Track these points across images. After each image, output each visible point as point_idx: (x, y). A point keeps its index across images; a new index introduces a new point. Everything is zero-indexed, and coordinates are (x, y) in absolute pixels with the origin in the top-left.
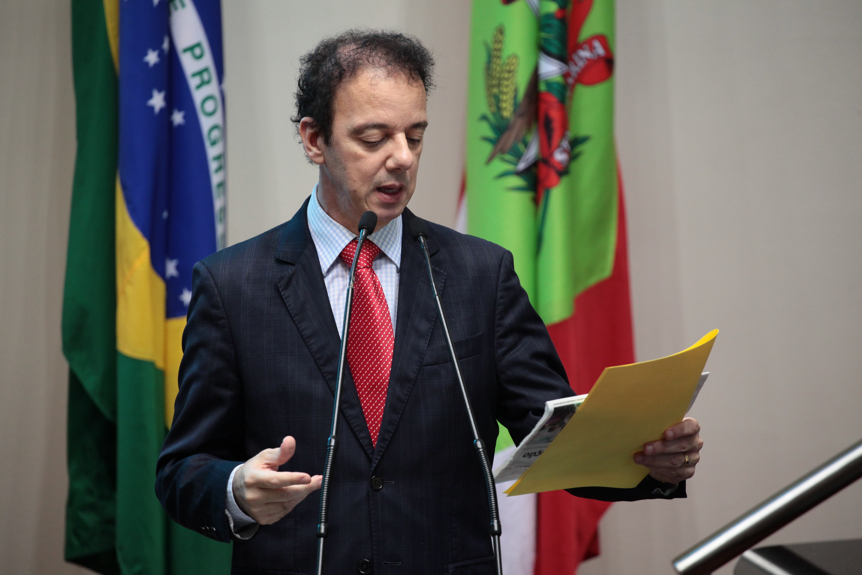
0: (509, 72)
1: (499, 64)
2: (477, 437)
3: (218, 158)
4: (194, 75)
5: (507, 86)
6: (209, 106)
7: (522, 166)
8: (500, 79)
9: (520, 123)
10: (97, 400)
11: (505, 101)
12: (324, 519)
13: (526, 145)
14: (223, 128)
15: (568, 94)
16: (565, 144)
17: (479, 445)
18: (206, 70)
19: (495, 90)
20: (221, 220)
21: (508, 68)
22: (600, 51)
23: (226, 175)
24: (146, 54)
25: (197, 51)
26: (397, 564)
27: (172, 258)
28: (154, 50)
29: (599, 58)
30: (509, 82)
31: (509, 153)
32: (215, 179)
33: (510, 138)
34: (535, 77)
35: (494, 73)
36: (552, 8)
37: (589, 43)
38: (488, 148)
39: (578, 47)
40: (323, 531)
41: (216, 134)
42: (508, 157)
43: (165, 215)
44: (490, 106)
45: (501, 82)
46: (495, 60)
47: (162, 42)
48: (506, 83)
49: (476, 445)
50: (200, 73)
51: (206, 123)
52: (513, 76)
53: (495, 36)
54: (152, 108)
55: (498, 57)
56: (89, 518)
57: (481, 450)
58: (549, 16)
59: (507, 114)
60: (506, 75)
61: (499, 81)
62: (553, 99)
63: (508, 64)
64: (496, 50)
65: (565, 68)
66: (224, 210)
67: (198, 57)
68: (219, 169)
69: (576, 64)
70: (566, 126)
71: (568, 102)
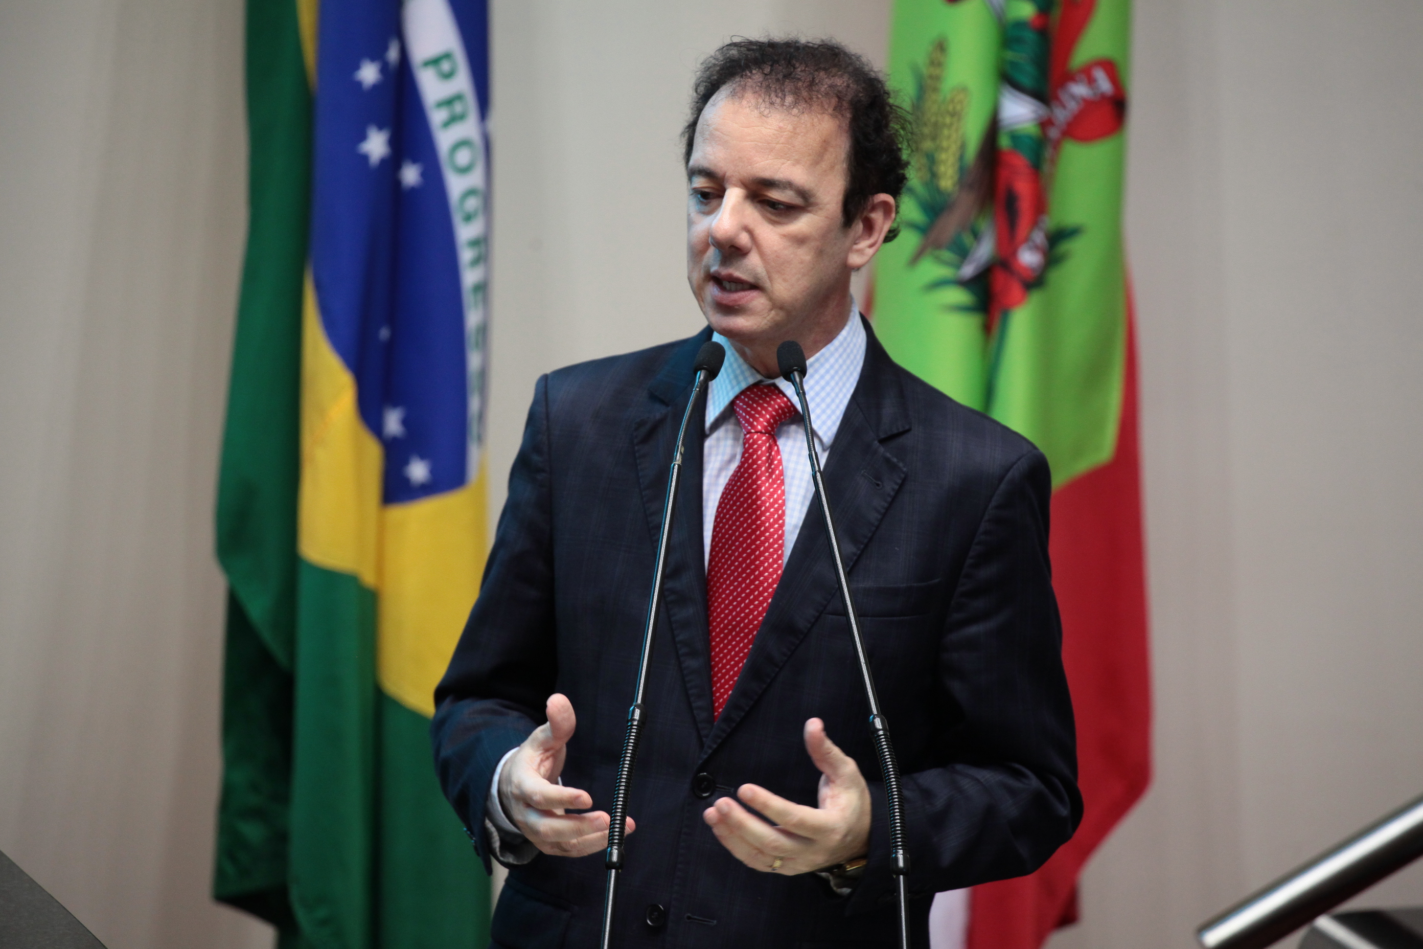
0: (953, 114)
1: (936, 102)
2: (875, 711)
3: (475, 243)
4: (440, 105)
5: (948, 138)
6: (463, 157)
7: (968, 270)
8: (937, 126)
9: (966, 202)
10: (268, 636)
11: (944, 163)
13: (976, 236)
14: (487, 196)
15: (1048, 153)
16: (1039, 237)
17: (878, 724)
18: (458, 97)
19: (928, 144)
20: (477, 344)
21: (950, 108)
22: (1104, 85)
23: (489, 272)
24: (357, 67)
25: (446, 66)
26: (710, 922)
27: (395, 404)
28: (373, 59)
29: (1103, 97)
30: (952, 132)
31: (949, 249)
32: (470, 277)
33: (951, 224)
34: (994, 127)
35: (927, 116)
36: (1026, 11)
37: (1087, 73)
38: (913, 240)
39: (1069, 77)
40: (615, 858)
41: (473, 203)
42: (947, 255)
43: (384, 333)
44: (919, 169)
45: (939, 131)
46: (929, 94)
47: (385, 48)
48: (946, 132)
49: (873, 723)
50: (448, 102)
51: (456, 185)
52: (958, 121)
53: (931, 55)
54: (365, 158)
55: (936, 90)
56: (253, 832)
57: (881, 733)
58: (1020, 25)
59: (946, 184)
60: (947, 120)
61: (936, 130)
62: (1021, 162)
63: (951, 102)
64: (931, 77)
65: (1042, 111)
66: (484, 329)
67: (448, 76)
68: (476, 262)
69: (1064, 107)
70: (1040, 206)
71: (1046, 168)
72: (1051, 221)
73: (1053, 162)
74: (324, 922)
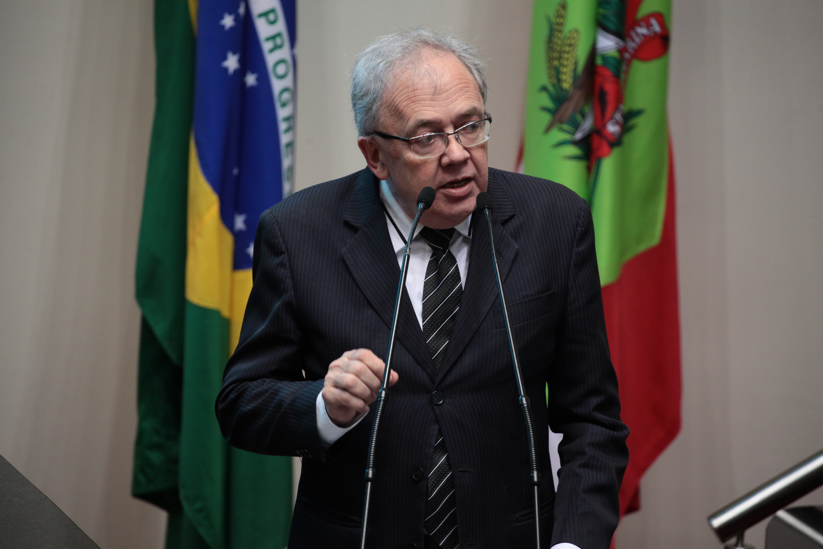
0: (570, 45)
1: (560, 38)
3: (287, 119)
4: (268, 39)
5: (567, 59)
6: (281, 69)
7: (579, 136)
8: (561, 52)
9: (578, 95)
10: (166, 345)
11: (565, 73)
12: (372, 465)
13: (584, 116)
14: (293, 91)
15: (624, 67)
16: (618, 116)
17: (524, 401)
18: (279, 35)
19: (556, 63)
20: (288, 178)
21: (568, 42)
22: (657, 28)
23: (294, 136)
24: (222, 18)
25: (271, 17)
27: (241, 213)
28: (230, 14)
30: (570, 56)
32: (284, 139)
34: (593, 52)
35: (555, 47)
38: (546, 118)
40: (370, 475)
41: (286, 96)
43: (235, 171)
44: (550, 77)
45: (562, 55)
46: (556, 33)
47: (238, 7)
48: (566, 56)
50: (273, 38)
51: (277, 85)
52: (573, 49)
53: (558, 11)
54: (226, 70)
55: (560, 31)
56: (156, 457)
57: (525, 406)
59: (566, 85)
60: (567, 49)
61: (560, 54)
62: (608, 73)
63: (569, 38)
64: (557, 24)
66: (291, 169)
67: (272, 23)
68: (288, 130)
69: (633, 40)
70: (619, 99)
71: (623, 76)
72: (624, 108)
73: (627, 73)
74: (200, 510)
